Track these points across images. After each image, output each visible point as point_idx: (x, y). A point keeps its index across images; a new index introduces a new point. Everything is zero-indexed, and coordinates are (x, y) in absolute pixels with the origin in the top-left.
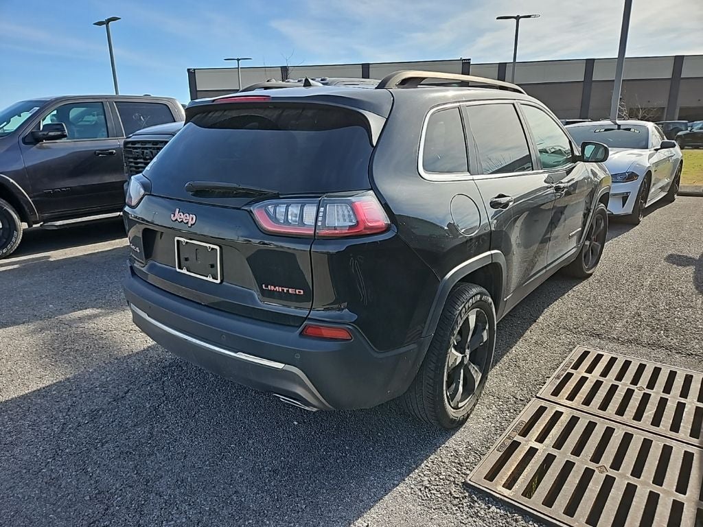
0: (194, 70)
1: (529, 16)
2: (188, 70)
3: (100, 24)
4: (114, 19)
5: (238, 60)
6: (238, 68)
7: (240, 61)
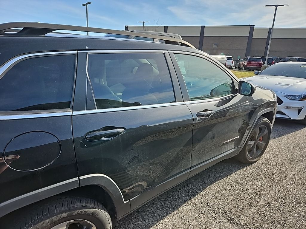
0: (128, 26)
1: (283, 5)
2: (125, 26)
3: (84, 5)
4: (89, 3)
5: (144, 22)
6: (143, 26)
7: (144, 23)
